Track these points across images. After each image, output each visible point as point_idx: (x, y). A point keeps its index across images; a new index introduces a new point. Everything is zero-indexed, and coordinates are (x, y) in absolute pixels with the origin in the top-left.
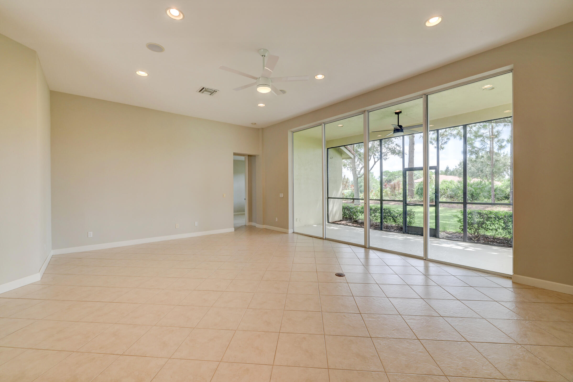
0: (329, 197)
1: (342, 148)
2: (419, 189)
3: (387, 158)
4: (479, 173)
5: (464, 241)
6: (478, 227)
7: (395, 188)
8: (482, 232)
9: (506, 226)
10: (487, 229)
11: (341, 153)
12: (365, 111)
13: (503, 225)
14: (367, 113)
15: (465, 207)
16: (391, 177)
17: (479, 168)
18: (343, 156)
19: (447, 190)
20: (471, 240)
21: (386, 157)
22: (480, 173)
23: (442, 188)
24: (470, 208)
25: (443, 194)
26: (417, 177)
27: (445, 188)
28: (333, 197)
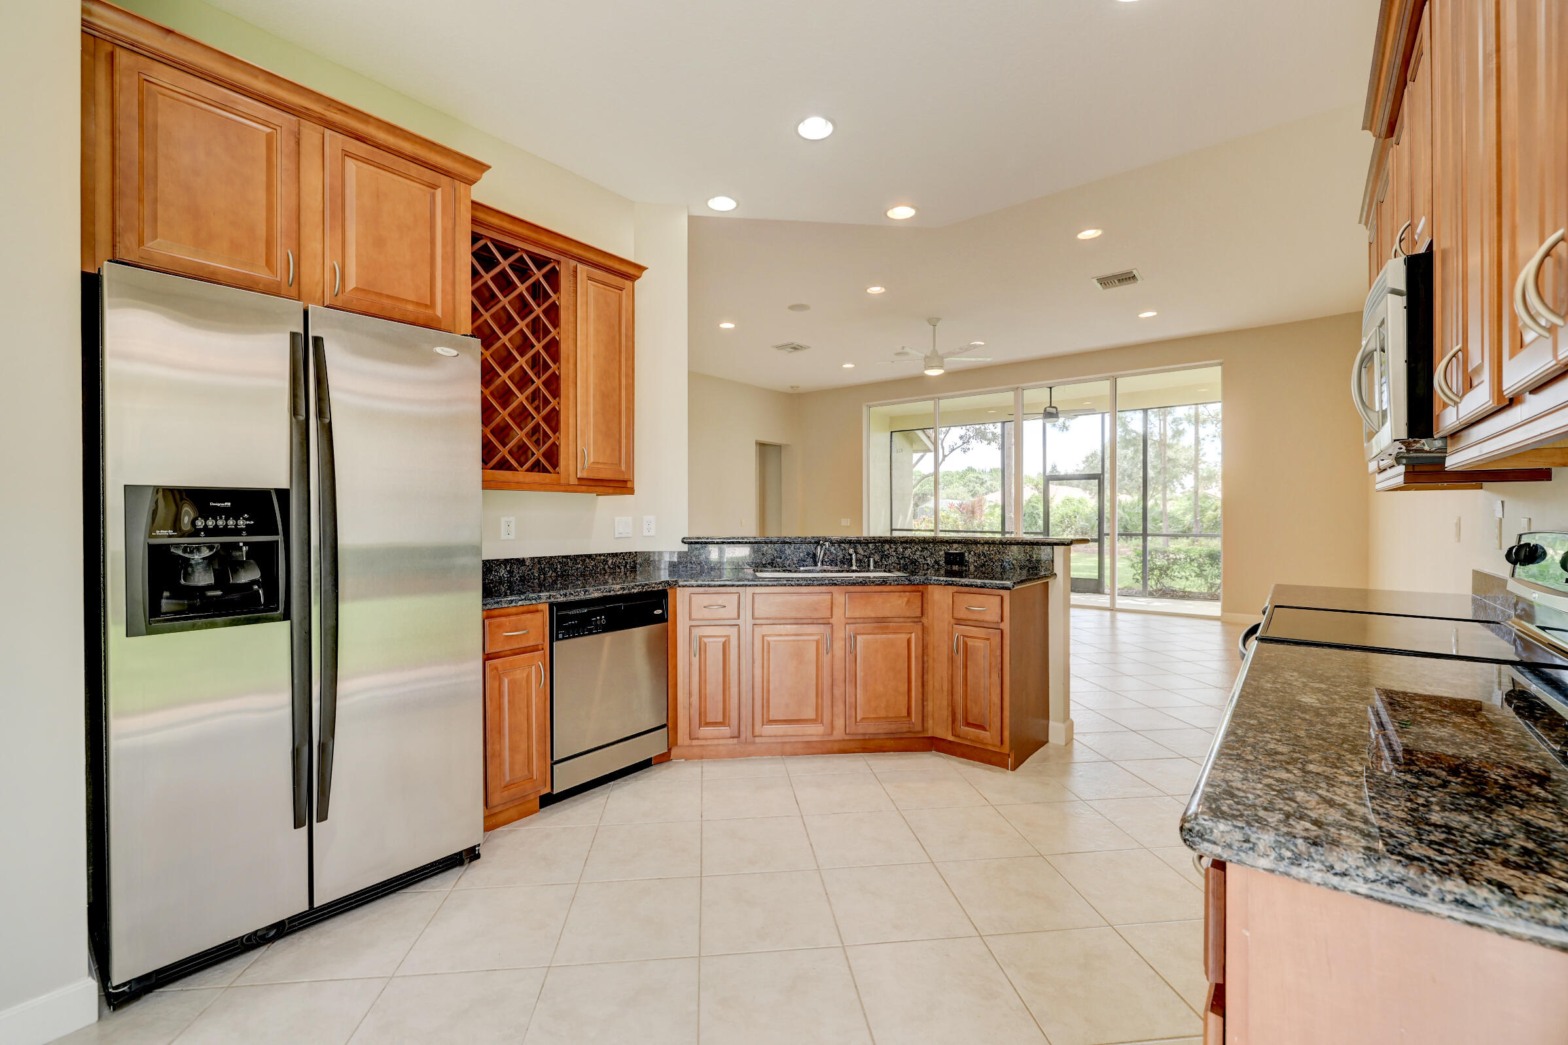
0: (893, 528)
2: (1027, 516)
3: (969, 449)
4: (1124, 480)
5: (1145, 596)
6: (1161, 574)
7: (973, 512)
8: (1167, 582)
9: (1201, 571)
10: (1172, 578)
11: (911, 441)
12: (1017, 388)
13: (1196, 569)
14: (1020, 390)
15: (1145, 541)
16: (927, 486)
17: (1125, 470)
18: (915, 447)
19: (1075, 517)
20: (1151, 595)
21: (968, 446)
22: (1126, 481)
23: (1066, 514)
24: (1154, 543)
25: (1068, 527)
26: (987, 488)
27: (1071, 513)
28: (898, 528)
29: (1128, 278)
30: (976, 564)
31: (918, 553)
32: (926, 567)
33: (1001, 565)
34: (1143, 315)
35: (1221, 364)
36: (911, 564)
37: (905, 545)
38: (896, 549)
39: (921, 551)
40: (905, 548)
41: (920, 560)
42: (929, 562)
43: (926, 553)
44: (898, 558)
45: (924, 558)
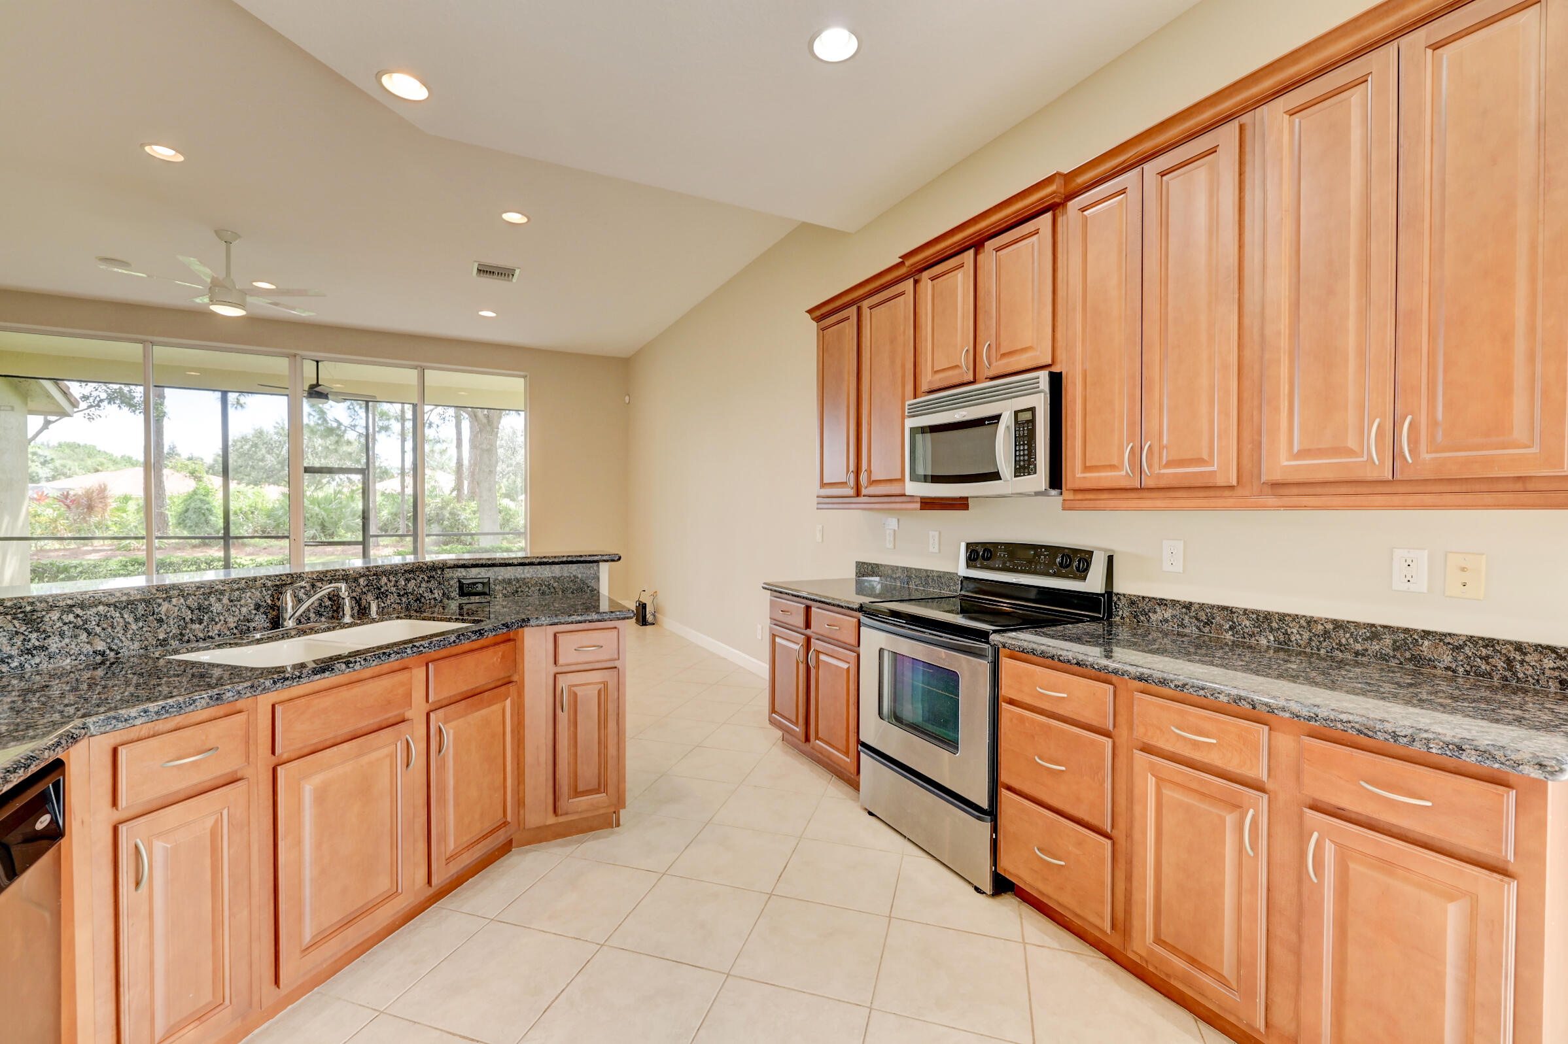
1: (48, 385)
7: (90, 507)
11: (24, 396)
12: (295, 356)
18: (32, 405)
19: (252, 513)
23: (240, 509)
27: (245, 509)
29: (504, 273)
30: (505, 592)
31: (424, 585)
32: (433, 602)
33: (540, 590)
34: (482, 313)
35: (525, 377)
36: (416, 601)
37: (407, 576)
38: (396, 582)
39: (428, 582)
40: (408, 580)
41: (426, 595)
42: (436, 595)
43: (434, 584)
44: (399, 595)
45: (431, 592)
